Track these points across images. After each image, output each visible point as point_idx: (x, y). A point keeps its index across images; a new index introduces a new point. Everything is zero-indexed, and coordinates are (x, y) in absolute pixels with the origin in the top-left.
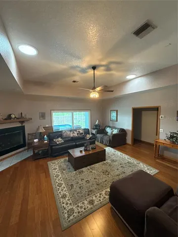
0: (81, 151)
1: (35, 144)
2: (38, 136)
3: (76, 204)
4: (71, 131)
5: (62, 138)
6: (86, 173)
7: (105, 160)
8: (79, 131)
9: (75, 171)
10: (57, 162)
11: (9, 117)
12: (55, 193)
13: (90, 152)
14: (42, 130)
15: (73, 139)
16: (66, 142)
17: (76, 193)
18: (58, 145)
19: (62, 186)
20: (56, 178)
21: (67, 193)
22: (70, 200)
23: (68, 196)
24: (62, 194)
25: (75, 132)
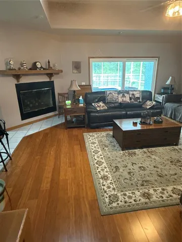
0: (135, 124)
2: (71, 97)
3: (122, 191)
4: (119, 92)
5: (104, 103)
6: (140, 156)
7: (177, 145)
8: (133, 95)
9: (122, 150)
10: (96, 136)
11: (34, 66)
12: (93, 172)
14: (76, 88)
15: (122, 106)
16: (110, 109)
17: (124, 178)
18: (98, 112)
19: (103, 165)
20: (94, 154)
21: (109, 175)
22: (114, 185)
23: (110, 179)
24: (102, 174)
25: (126, 95)
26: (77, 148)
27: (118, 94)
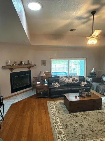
0: (76, 97)
1: (38, 86)
2: (40, 79)
4: (67, 77)
5: (59, 83)
6: (80, 117)
8: (74, 78)
9: (70, 113)
10: (54, 103)
11: (21, 63)
12: (53, 129)
13: (85, 99)
14: (43, 75)
15: (68, 85)
16: (62, 86)
17: (71, 133)
18: (55, 88)
19: (58, 124)
20: (53, 116)
21: (62, 131)
22: (65, 138)
23: (63, 134)
24: (58, 130)
25: (70, 78)
26: (43, 111)
27: (66, 78)
